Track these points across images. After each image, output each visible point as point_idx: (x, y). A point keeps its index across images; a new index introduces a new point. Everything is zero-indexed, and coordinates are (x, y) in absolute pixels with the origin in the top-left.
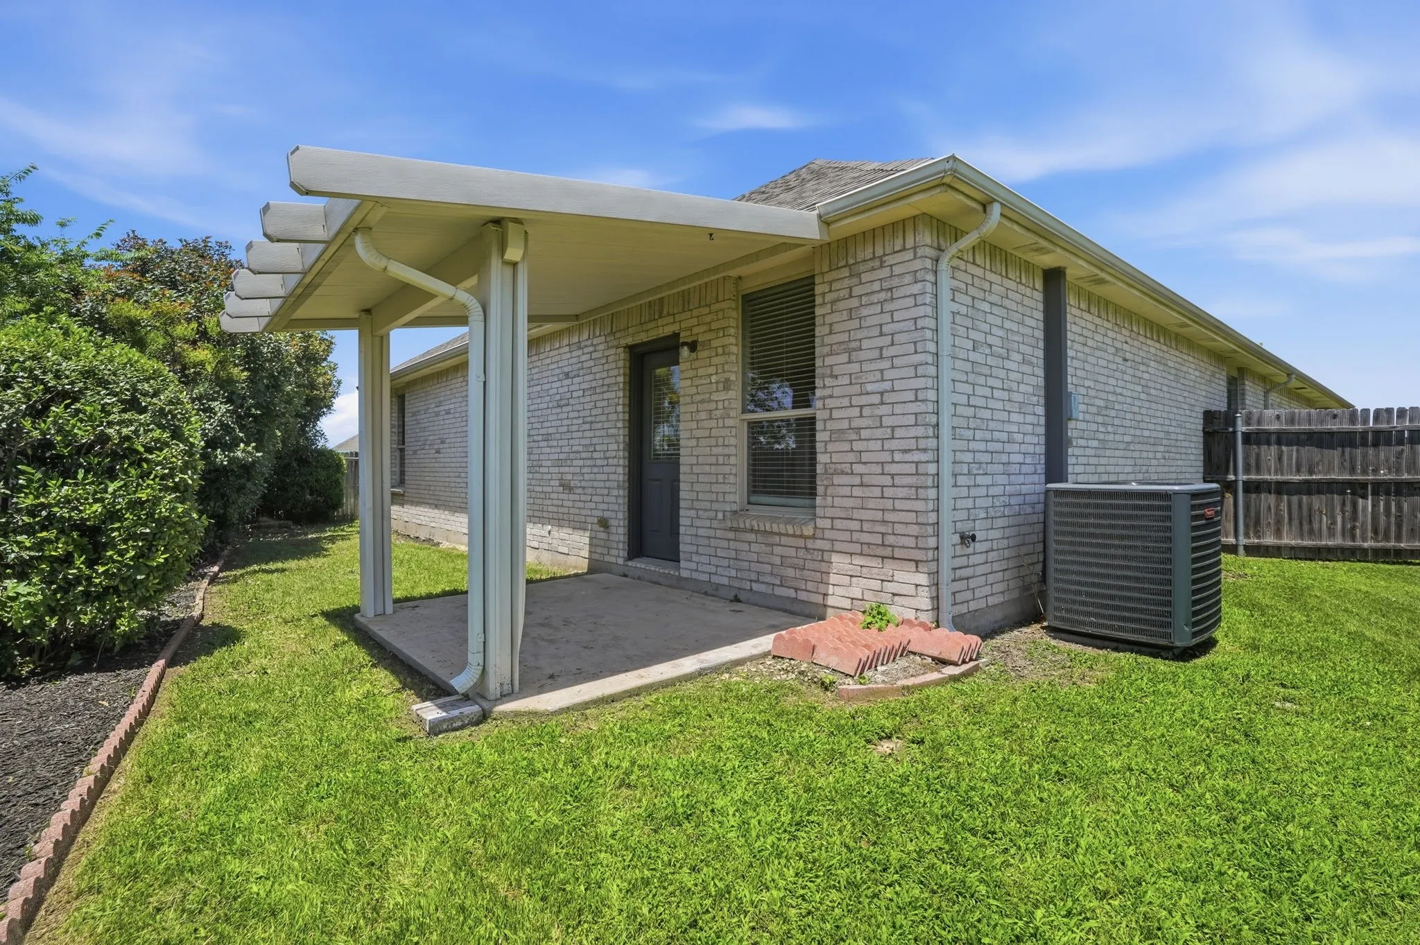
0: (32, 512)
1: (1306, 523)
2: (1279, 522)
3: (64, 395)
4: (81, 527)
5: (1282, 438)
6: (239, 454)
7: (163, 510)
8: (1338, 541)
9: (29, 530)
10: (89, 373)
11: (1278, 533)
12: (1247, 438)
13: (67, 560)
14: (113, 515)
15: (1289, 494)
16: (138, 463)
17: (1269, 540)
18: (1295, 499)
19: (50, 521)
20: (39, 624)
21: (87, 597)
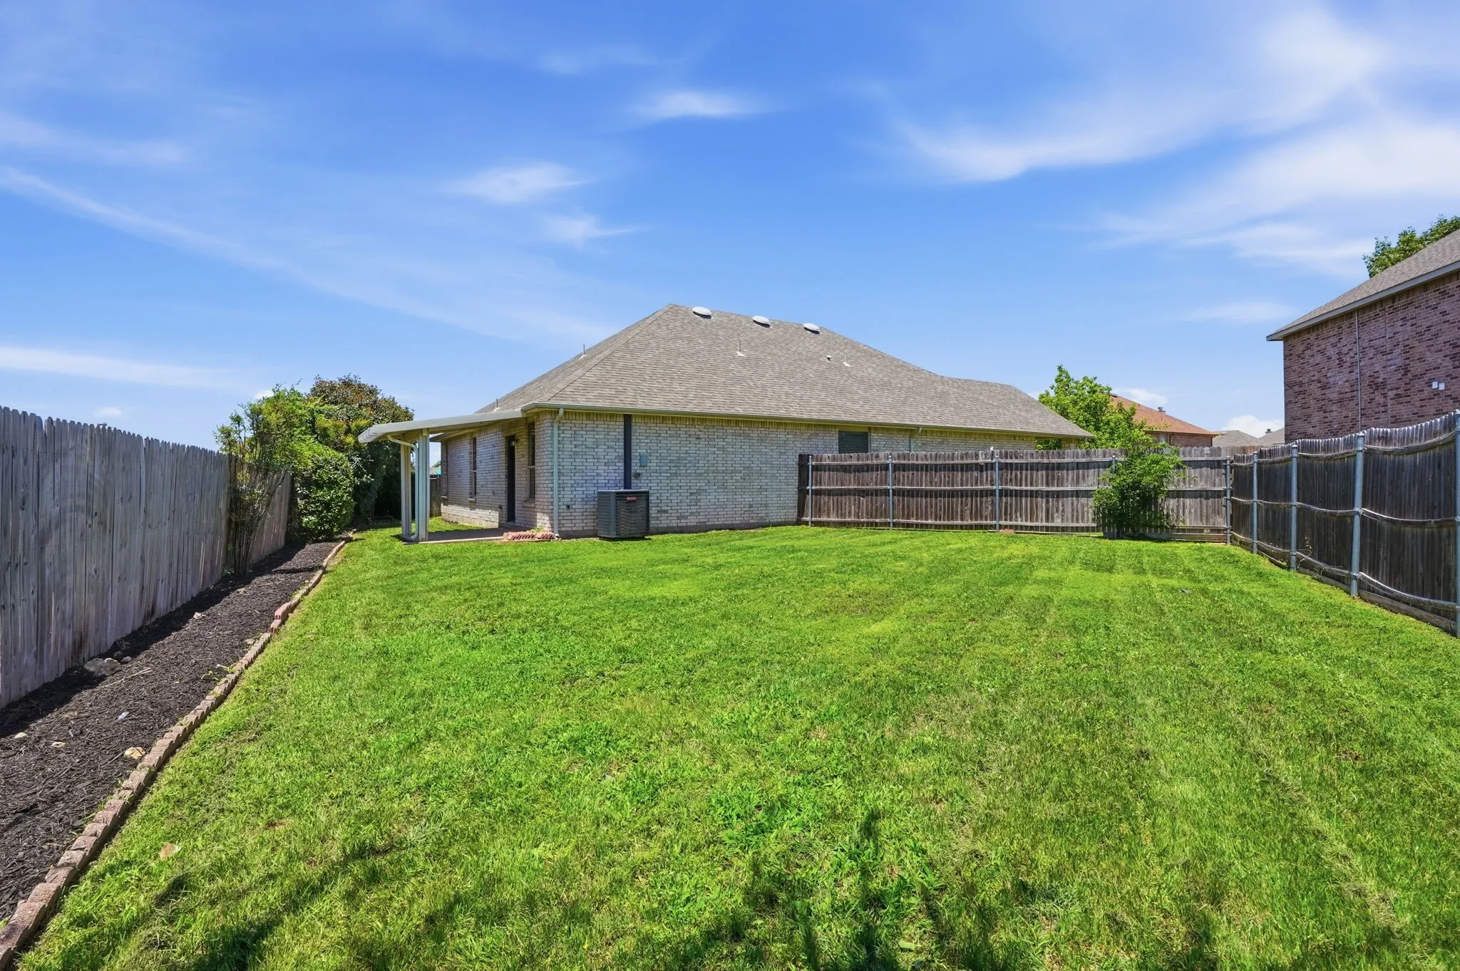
0: (314, 498)
1: (840, 510)
2: (829, 510)
3: (321, 467)
4: (325, 503)
5: (830, 468)
6: (364, 479)
7: (345, 499)
8: (852, 519)
9: (313, 503)
10: (325, 460)
11: (829, 516)
12: (816, 468)
13: (322, 512)
14: (332, 499)
15: (833, 495)
16: (337, 486)
17: (824, 519)
18: (835, 498)
19: (319, 501)
20: (316, 528)
21: (326, 522)
